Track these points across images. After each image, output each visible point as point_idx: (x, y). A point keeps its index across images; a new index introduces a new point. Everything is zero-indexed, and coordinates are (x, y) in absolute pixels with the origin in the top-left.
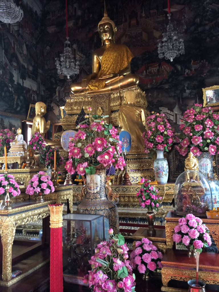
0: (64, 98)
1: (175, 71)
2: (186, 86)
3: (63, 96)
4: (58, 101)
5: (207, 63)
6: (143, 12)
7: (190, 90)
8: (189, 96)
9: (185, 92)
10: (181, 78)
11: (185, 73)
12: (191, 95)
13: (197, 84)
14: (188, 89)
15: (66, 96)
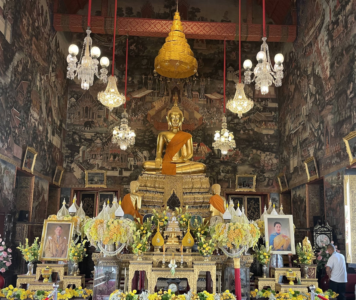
0: (90, 161)
1: (213, 154)
2: (221, 169)
3: (88, 158)
4: (80, 163)
5: (240, 152)
6: (186, 91)
7: (225, 174)
8: (224, 179)
9: (220, 175)
10: (217, 161)
11: (221, 157)
12: (225, 179)
13: (231, 169)
14: (223, 172)
15: (92, 158)
